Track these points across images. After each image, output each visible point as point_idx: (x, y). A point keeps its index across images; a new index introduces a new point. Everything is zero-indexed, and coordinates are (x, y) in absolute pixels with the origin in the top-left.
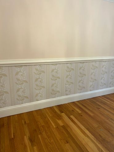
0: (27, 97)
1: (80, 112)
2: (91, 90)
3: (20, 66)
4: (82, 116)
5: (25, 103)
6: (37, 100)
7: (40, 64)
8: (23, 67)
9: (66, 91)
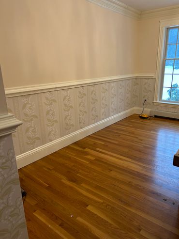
0: (38, 139)
1: (103, 143)
2: (103, 119)
3: (27, 95)
4: (107, 146)
5: (37, 147)
6: (51, 140)
7: (50, 91)
8: (31, 96)
9: (80, 123)
